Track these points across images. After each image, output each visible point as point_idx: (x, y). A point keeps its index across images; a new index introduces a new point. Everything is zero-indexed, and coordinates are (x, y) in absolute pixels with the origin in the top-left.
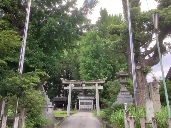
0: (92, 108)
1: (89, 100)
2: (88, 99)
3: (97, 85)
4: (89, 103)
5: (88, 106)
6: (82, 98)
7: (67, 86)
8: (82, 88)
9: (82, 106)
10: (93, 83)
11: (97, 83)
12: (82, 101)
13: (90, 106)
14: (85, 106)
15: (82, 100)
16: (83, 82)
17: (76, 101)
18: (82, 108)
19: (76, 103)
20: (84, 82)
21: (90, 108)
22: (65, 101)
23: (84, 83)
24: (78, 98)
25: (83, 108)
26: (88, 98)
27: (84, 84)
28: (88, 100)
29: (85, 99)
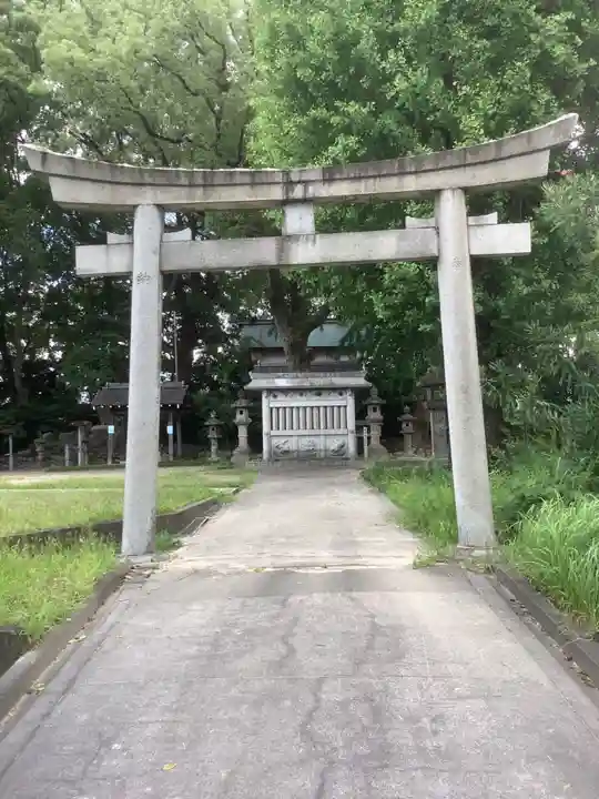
0: (351, 448)
1: (324, 394)
2: (319, 391)
3: (451, 208)
4: (331, 417)
5: (322, 432)
6: (282, 382)
7: (112, 237)
8: (281, 250)
9: (281, 432)
10: (411, 184)
11: (450, 183)
12: (281, 401)
13: (333, 432)
14: (302, 432)
15: (281, 397)
16: (289, 184)
17: (242, 403)
18: (285, 448)
19: (240, 418)
20: (306, 183)
21: (334, 444)
22: (174, 406)
23: (298, 192)
24: (257, 382)
25: (292, 445)
26: (320, 380)
27: (305, 201)
28: (319, 395)
29: (300, 391)
